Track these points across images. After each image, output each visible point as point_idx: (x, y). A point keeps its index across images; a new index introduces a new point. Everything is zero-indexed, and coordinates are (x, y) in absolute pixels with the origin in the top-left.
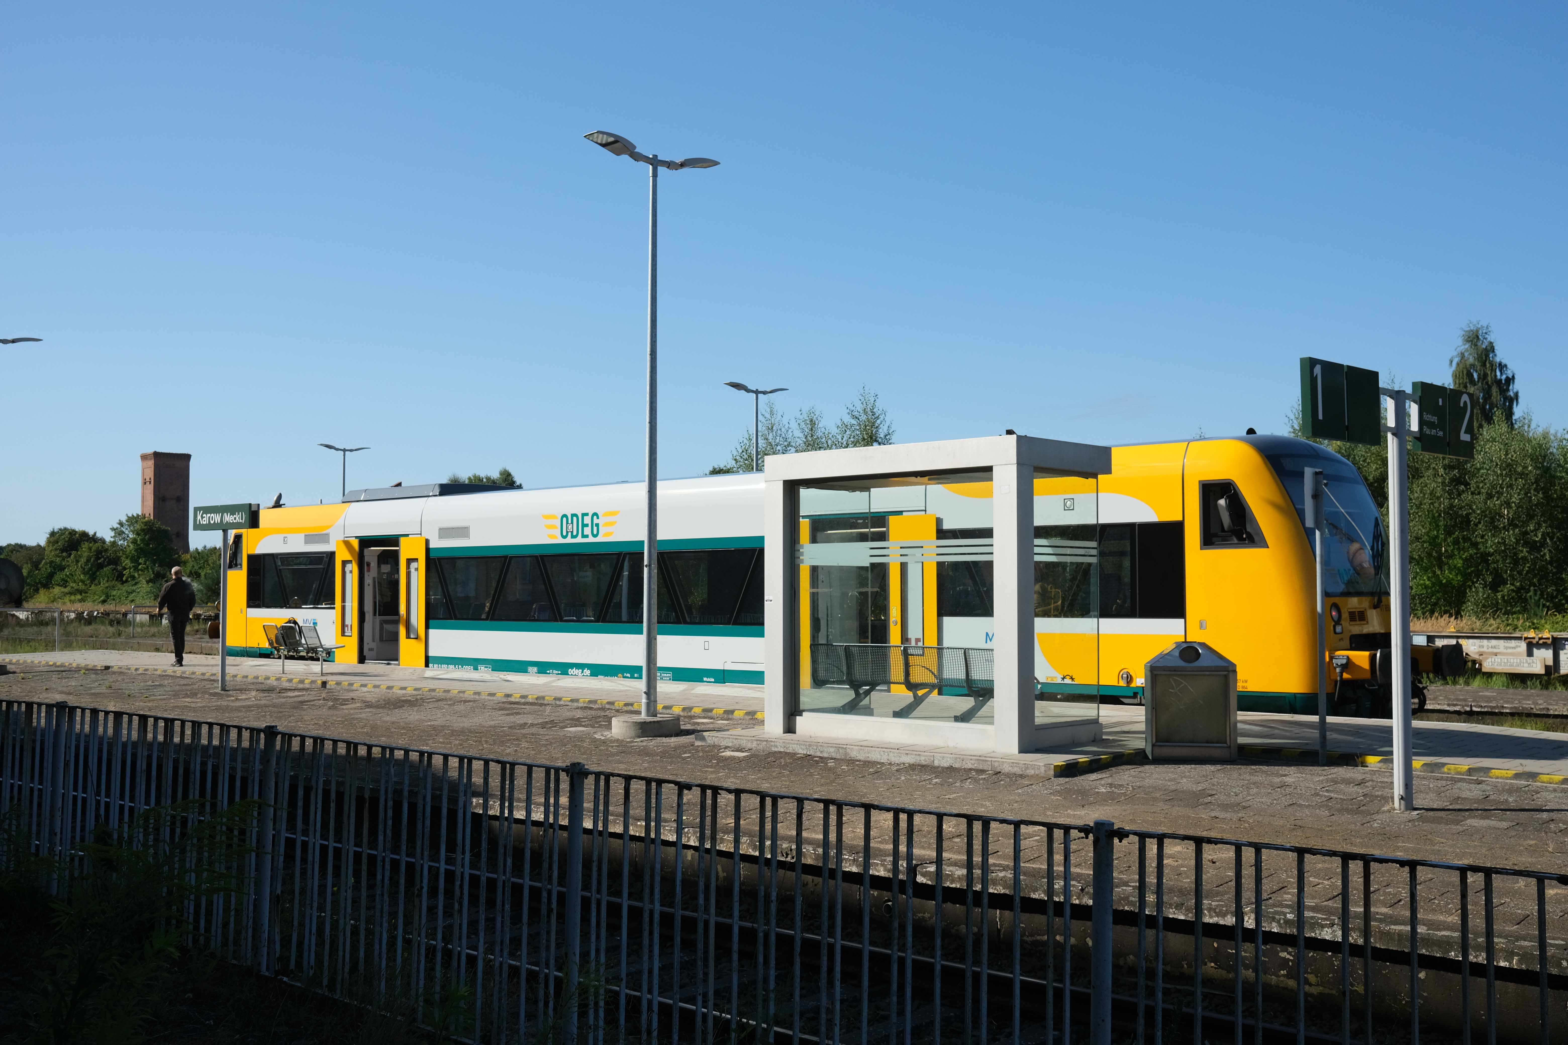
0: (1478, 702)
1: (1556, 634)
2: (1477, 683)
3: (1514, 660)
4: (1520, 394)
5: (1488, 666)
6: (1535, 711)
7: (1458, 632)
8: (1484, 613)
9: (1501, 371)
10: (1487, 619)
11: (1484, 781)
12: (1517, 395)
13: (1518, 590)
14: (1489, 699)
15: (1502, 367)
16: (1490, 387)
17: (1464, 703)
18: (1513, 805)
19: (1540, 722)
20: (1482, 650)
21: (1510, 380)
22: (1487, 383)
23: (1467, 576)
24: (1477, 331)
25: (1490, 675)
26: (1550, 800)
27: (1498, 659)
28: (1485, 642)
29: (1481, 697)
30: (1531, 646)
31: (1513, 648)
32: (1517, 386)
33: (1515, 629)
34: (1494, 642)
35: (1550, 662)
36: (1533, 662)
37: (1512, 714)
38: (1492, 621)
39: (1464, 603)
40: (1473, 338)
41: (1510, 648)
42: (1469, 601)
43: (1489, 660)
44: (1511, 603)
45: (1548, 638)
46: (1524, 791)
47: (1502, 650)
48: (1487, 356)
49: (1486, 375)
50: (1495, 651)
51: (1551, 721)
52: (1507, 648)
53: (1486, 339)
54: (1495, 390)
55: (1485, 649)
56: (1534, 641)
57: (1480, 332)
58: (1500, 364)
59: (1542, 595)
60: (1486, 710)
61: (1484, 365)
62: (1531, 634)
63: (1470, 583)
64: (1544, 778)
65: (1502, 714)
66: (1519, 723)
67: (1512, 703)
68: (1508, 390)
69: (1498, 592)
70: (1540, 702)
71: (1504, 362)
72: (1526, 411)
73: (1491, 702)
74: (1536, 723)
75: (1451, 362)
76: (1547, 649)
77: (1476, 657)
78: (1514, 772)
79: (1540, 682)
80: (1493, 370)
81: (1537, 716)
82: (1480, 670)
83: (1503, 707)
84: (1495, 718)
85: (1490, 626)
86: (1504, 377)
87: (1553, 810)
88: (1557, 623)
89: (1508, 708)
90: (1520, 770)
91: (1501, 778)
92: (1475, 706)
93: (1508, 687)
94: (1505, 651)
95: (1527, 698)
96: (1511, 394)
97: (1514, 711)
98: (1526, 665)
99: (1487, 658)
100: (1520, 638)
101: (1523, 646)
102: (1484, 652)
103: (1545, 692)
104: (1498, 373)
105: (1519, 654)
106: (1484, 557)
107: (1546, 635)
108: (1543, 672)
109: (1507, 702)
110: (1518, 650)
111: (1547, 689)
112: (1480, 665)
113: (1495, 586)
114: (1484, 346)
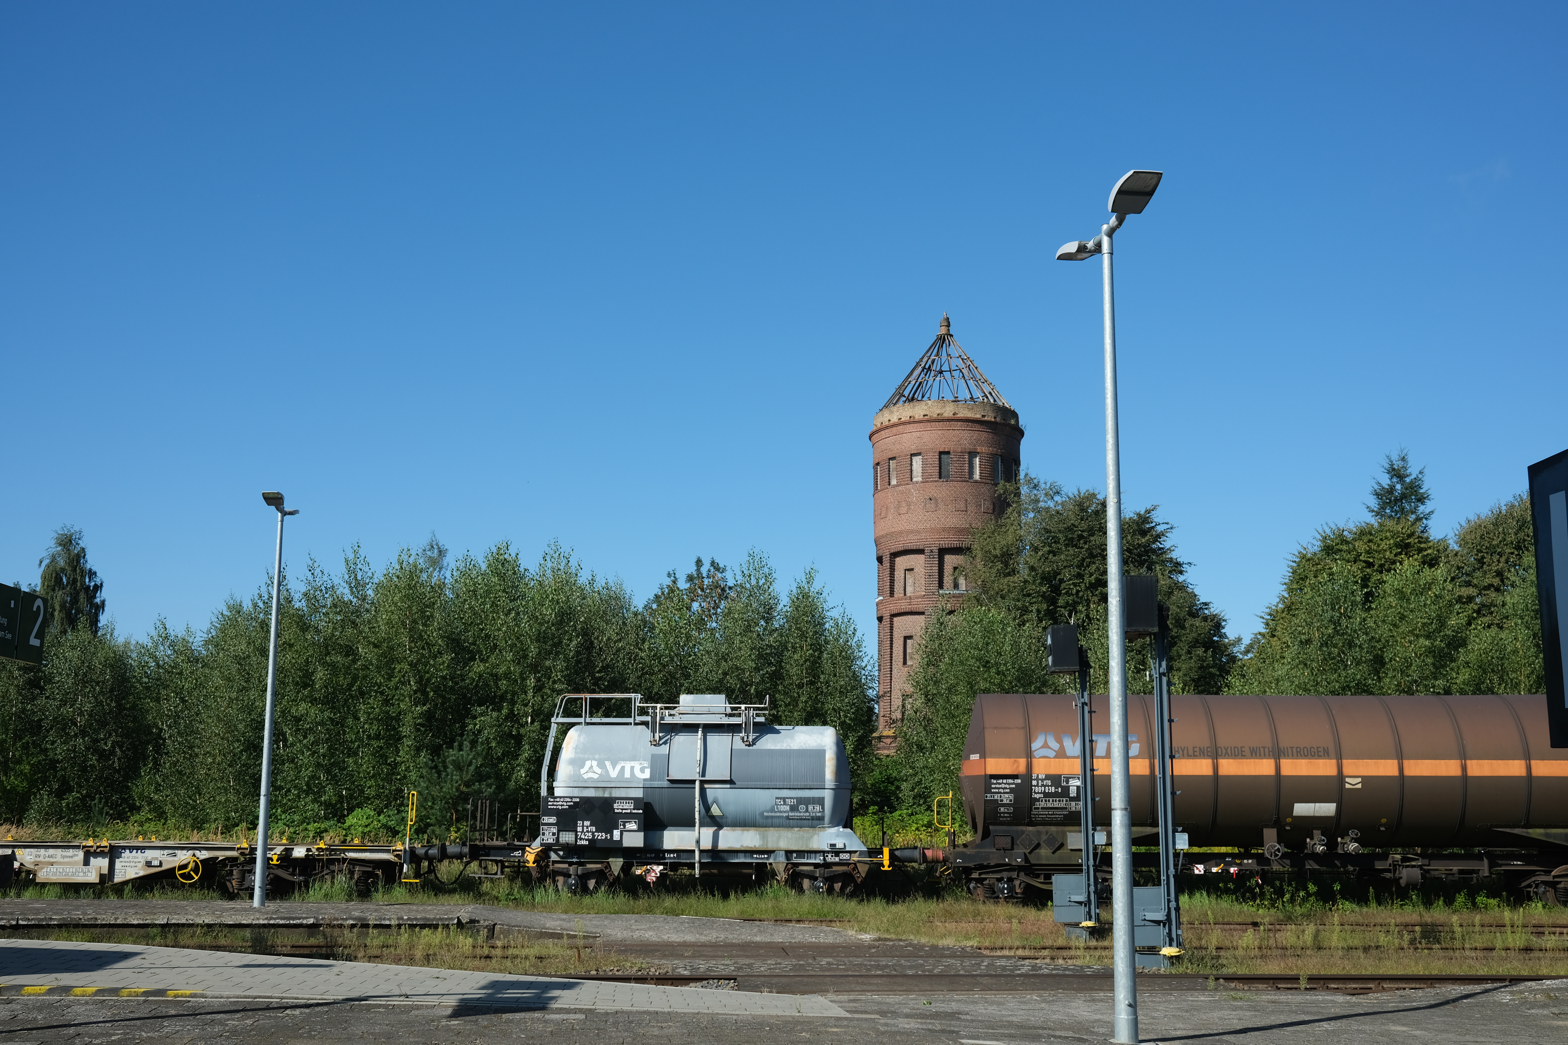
0: (26, 914)
1: (113, 843)
2: (28, 894)
3: (69, 869)
4: (106, 603)
5: (42, 876)
6: (83, 922)
7: (15, 841)
8: (47, 820)
9: (90, 578)
10: (49, 826)
11: (15, 1000)
12: (103, 602)
13: (83, 799)
14: (37, 911)
15: (92, 574)
16: (78, 593)
17: (10, 917)
18: (41, 1023)
19: (87, 933)
20: (38, 859)
21: (98, 588)
22: (75, 588)
23: (32, 783)
24: (71, 536)
25: (43, 885)
26: (79, 1013)
27: (53, 869)
28: (42, 851)
29: (29, 909)
30: (89, 855)
31: (70, 857)
32: (104, 595)
33: (75, 837)
34: (51, 851)
35: (105, 871)
36: (89, 871)
37: (60, 926)
38: (53, 829)
39: (28, 810)
40: (67, 542)
41: (67, 857)
42: (32, 808)
43: (45, 870)
44: (75, 810)
45: (106, 847)
46: (54, 1007)
47: (59, 859)
48: (78, 561)
49: (75, 581)
50: (52, 860)
51: (98, 930)
52: (63, 857)
53: (78, 544)
54: (82, 596)
55: (41, 859)
56: (92, 850)
57: (74, 537)
58: (90, 570)
59: (106, 803)
60: (33, 922)
61: (74, 570)
62: (90, 842)
63: (35, 790)
64: (78, 991)
65: (49, 926)
66: (65, 935)
67: (62, 914)
68: (95, 597)
69: (64, 799)
70: (89, 912)
71: (94, 569)
72: (110, 620)
73: (39, 914)
74: (83, 934)
75: (41, 562)
76: (104, 858)
77: (32, 867)
78: (48, 988)
79: (94, 891)
80: (83, 576)
81: (85, 926)
82: (34, 879)
83: (51, 919)
84: (42, 931)
85: (51, 834)
86: (92, 584)
87: (80, 1024)
88: (118, 831)
89: (56, 919)
90: (55, 984)
91: (34, 995)
92: (22, 919)
93: (60, 897)
94: (62, 860)
95: (77, 908)
96: (98, 600)
97: (62, 922)
98: (81, 874)
99: (43, 868)
100: (78, 847)
101: (81, 854)
102: (40, 862)
103: (96, 902)
104: (87, 580)
105: (76, 863)
106: (53, 763)
107: (105, 843)
108: (97, 881)
109: (55, 914)
110: (76, 859)
111: (99, 898)
112: (35, 875)
113: (60, 794)
114: (76, 552)
